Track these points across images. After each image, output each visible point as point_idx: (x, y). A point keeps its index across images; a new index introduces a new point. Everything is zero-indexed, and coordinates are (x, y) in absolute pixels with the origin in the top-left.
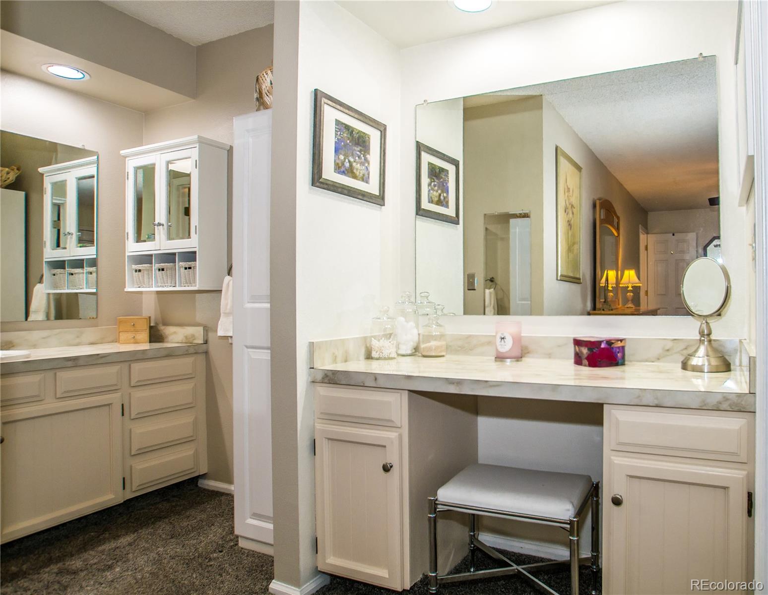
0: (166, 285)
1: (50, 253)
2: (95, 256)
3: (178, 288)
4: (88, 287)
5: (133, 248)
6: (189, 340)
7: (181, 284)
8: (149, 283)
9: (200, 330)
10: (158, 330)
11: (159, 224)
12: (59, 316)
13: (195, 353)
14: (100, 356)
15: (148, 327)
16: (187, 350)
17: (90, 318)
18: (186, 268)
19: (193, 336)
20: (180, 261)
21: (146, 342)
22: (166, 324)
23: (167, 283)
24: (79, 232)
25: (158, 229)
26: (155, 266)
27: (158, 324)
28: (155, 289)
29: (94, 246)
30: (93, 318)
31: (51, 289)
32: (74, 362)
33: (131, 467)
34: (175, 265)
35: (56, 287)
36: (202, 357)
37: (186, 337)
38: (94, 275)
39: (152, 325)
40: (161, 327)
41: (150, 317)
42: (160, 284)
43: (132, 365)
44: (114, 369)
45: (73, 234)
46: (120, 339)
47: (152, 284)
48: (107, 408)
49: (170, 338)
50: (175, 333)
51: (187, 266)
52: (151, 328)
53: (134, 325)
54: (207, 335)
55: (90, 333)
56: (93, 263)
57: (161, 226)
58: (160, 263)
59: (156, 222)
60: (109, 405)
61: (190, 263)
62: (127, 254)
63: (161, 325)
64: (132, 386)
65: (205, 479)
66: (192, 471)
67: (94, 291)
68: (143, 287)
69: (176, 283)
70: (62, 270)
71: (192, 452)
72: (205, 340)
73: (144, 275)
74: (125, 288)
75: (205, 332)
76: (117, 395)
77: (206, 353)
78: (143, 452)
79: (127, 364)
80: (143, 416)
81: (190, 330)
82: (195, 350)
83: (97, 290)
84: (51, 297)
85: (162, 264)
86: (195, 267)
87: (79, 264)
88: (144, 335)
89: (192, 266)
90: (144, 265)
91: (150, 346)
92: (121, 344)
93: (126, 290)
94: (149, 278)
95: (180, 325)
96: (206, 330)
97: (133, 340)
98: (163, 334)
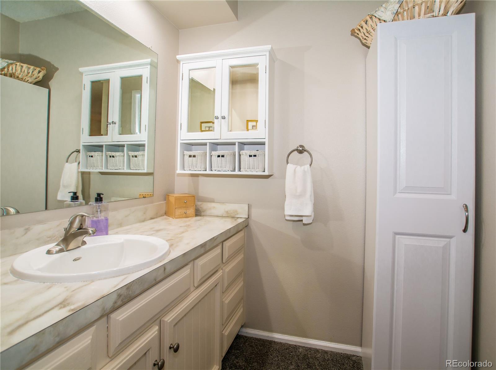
1: (88, 139)
3: (238, 172)
6: (230, 215)
7: (240, 169)
8: (201, 167)
9: (245, 207)
18: (250, 156)
19: (235, 211)
21: (193, 217)
23: (225, 168)
25: (219, 122)
26: (212, 153)
28: (210, 172)
31: (86, 169)
33: (222, 334)
34: (235, 153)
35: (92, 167)
37: (227, 212)
40: (198, 203)
42: (215, 168)
43: (224, 243)
46: (176, 214)
49: (209, 212)
50: (214, 208)
51: (253, 154)
53: (186, 202)
54: (249, 211)
55: (151, 210)
60: (217, 285)
61: (256, 152)
62: (180, 142)
64: (224, 262)
69: (235, 169)
70: (100, 153)
72: (248, 215)
74: (177, 170)
77: (248, 225)
80: (228, 288)
81: (232, 207)
85: (223, 152)
86: (260, 155)
89: (257, 154)
90: (199, 151)
92: (176, 218)
93: (178, 172)
94: (202, 163)
97: (185, 214)
98: (200, 209)
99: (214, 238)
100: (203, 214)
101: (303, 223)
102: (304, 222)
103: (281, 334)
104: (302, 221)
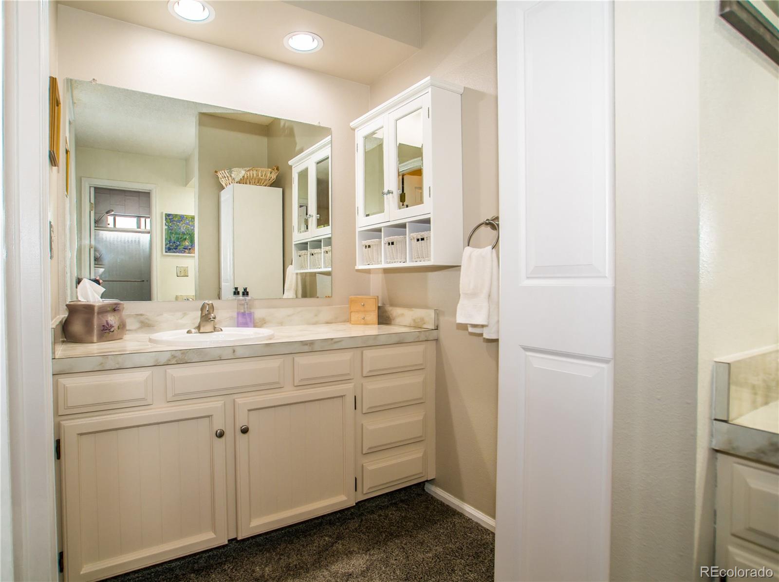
0: (396, 260)
1: (298, 237)
2: (330, 236)
3: (409, 264)
4: (325, 267)
5: (363, 223)
6: (417, 325)
7: (412, 259)
8: (378, 259)
9: (432, 313)
10: (385, 312)
11: (389, 192)
12: (305, 295)
13: (426, 341)
14: (334, 340)
15: (377, 307)
16: (418, 337)
17: (326, 297)
18: (418, 240)
19: (422, 320)
20: (412, 231)
21: (374, 324)
22: (392, 305)
23: (397, 259)
24: (318, 214)
25: (387, 198)
26: (384, 240)
27: (385, 304)
28: (384, 265)
29: (329, 225)
30: (329, 297)
31: (299, 269)
32: (309, 347)
33: (363, 466)
34: (405, 237)
35: (302, 267)
36: (432, 346)
37: (414, 320)
38: (330, 253)
39: (379, 305)
40: (389, 308)
41: (378, 297)
42: (389, 260)
43: (364, 352)
44: (347, 356)
45: (312, 217)
46: (352, 319)
47: (381, 261)
48: (340, 400)
49: (398, 320)
50: (402, 315)
51: (420, 237)
52: (379, 308)
53: (364, 305)
54: (438, 319)
55: (326, 313)
56: (329, 241)
57: (391, 194)
58: (390, 236)
59: (386, 191)
60: (342, 396)
61: (423, 233)
62: (358, 230)
63: (388, 306)
64: (364, 376)
65: (433, 485)
66: (421, 475)
67: (330, 269)
68: (372, 264)
69: (406, 259)
70: (306, 251)
71: (421, 455)
72: (436, 325)
73: (373, 251)
74: (356, 265)
75: (436, 315)
76: (350, 386)
77: (437, 340)
78: (374, 451)
79: (359, 351)
80: (375, 411)
81: (418, 313)
82: (426, 337)
83: (332, 269)
84: (299, 277)
85: (391, 237)
86: (429, 238)
87: (317, 244)
88: (373, 316)
89: (425, 237)
90: (373, 240)
91: (379, 329)
92: (353, 324)
93: (357, 268)
94: (378, 254)
95: (409, 306)
96: (438, 313)
97: (363, 321)
98: (391, 316)
99: (332, 339)
100: (393, 323)
101: (484, 338)
102: (486, 336)
103: (474, 507)
104: (481, 335)
